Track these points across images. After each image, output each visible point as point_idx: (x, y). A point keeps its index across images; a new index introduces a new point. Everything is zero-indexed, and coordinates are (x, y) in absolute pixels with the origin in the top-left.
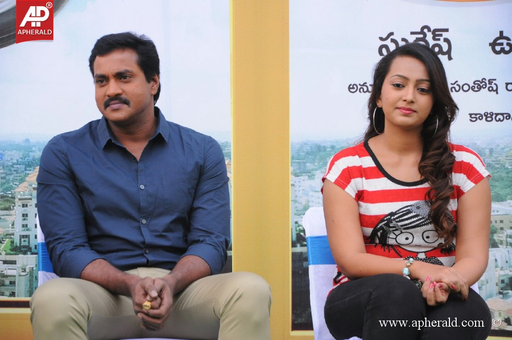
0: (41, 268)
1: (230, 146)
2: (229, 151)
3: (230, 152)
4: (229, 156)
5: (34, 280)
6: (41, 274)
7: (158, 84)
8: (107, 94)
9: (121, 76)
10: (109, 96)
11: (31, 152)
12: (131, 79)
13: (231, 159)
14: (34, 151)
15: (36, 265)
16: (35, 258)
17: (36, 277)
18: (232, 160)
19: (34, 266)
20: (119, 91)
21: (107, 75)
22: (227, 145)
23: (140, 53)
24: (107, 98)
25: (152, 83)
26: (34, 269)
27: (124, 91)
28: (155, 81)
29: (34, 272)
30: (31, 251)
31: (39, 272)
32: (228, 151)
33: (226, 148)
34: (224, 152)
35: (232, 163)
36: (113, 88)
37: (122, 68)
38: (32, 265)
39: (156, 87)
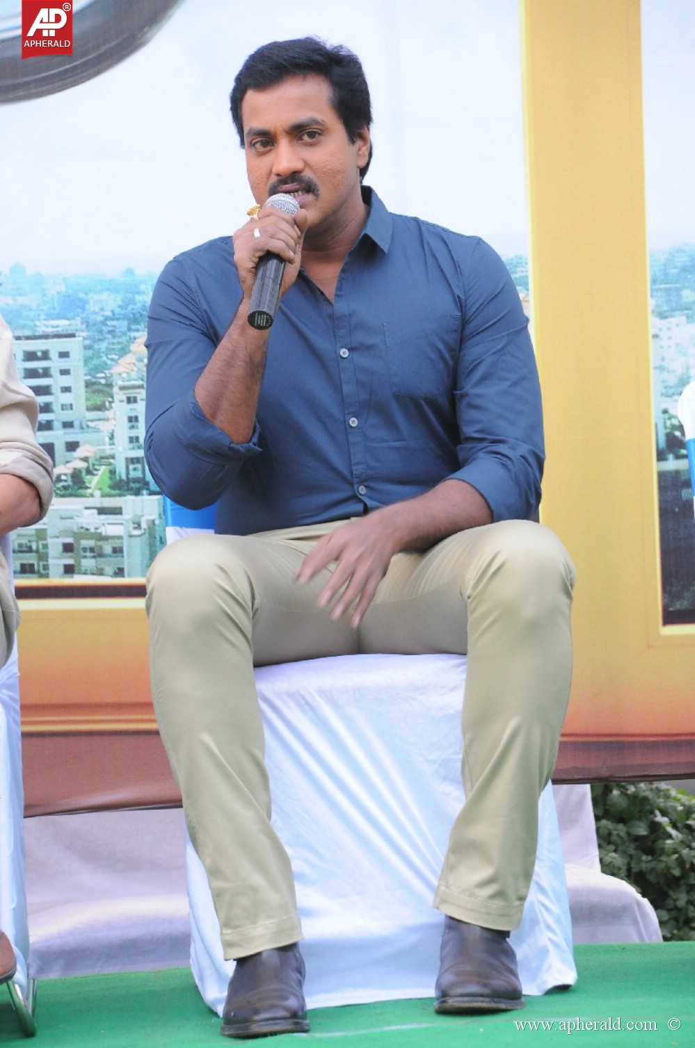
0: (170, 521)
1: (527, 264)
2: (524, 274)
3: (527, 277)
4: (526, 285)
5: (158, 543)
6: (171, 533)
7: (369, 145)
8: (275, 170)
9: (302, 132)
10: (278, 175)
11: (138, 293)
12: (322, 137)
13: (528, 290)
14: (144, 293)
15: (160, 515)
16: (156, 502)
17: (161, 538)
18: (531, 292)
19: (155, 516)
20: (298, 165)
21: (272, 130)
22: (520, 262)
23: (336, 84)
24: (274, 179)
25: (359, 143)
26: (157, 522)
27: (307, 164)
28: (364, 139)
29: (157, 528)
30: (148, 489)
31: (167, 529)
32: (521, 274)
33: (518, 269)
34: (513, 276)
35: (531, 298)
36: (286, 157)
37: (302, 116)
38: (151, 515)
39: (365, 150)
